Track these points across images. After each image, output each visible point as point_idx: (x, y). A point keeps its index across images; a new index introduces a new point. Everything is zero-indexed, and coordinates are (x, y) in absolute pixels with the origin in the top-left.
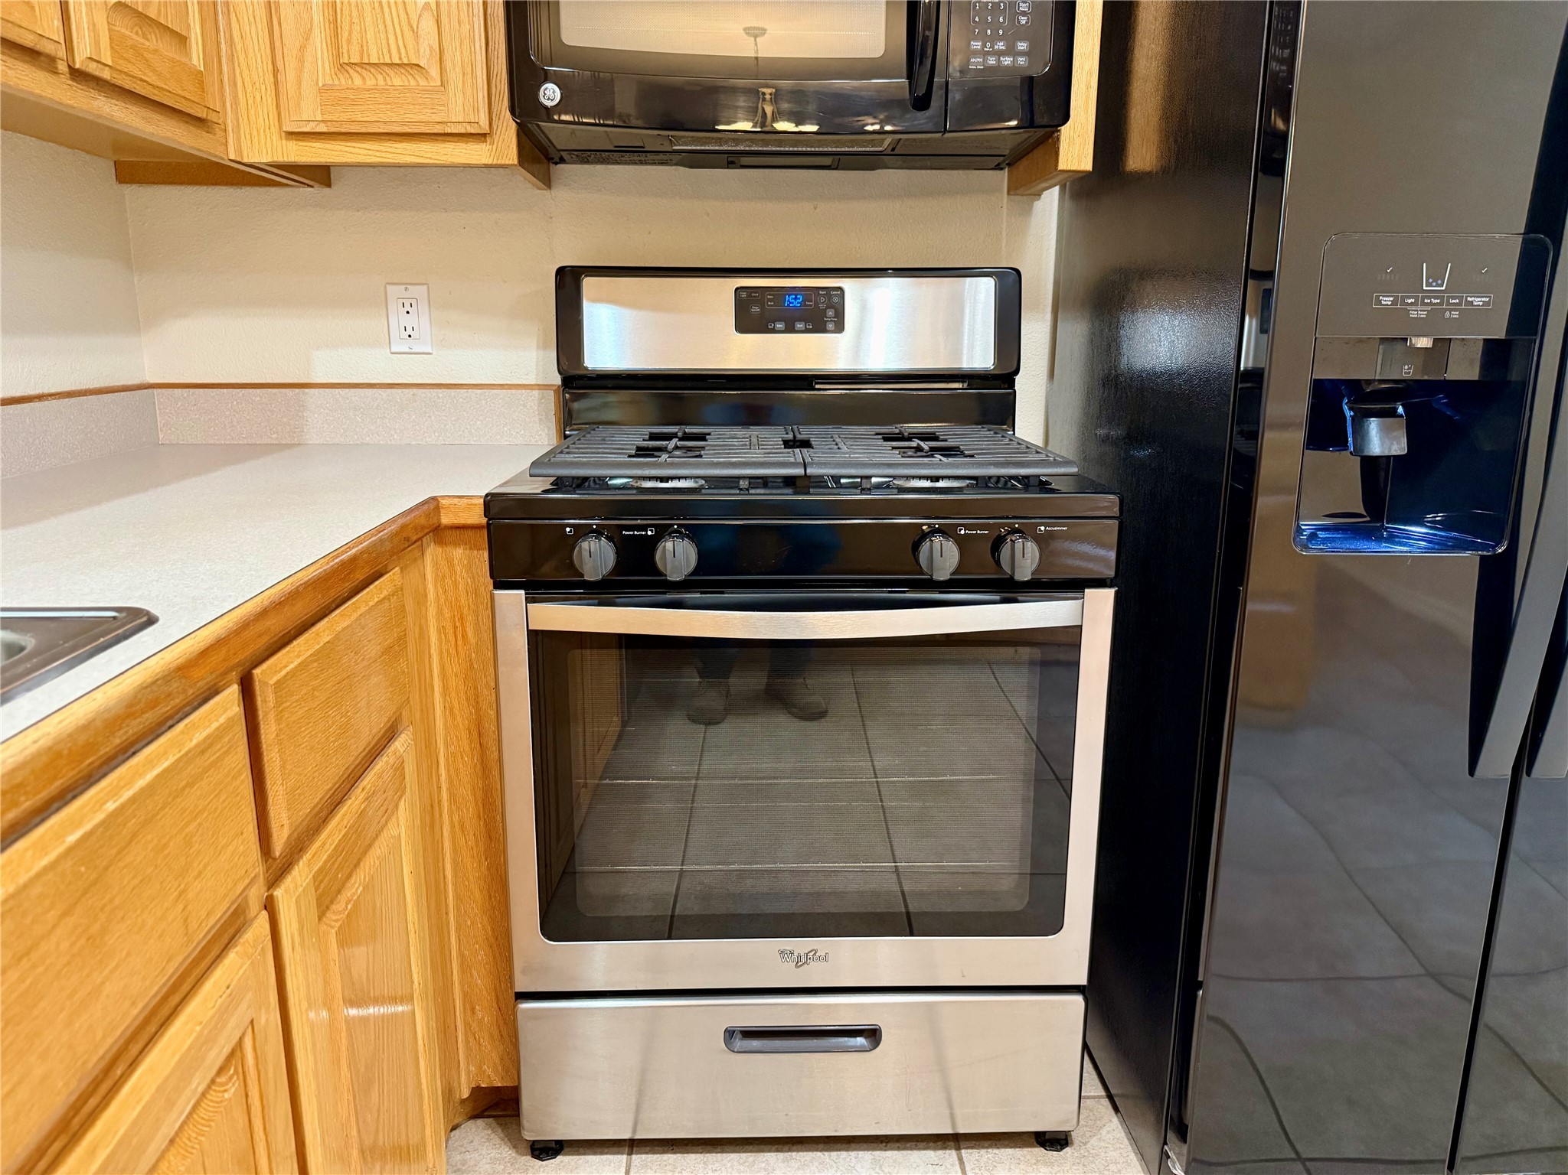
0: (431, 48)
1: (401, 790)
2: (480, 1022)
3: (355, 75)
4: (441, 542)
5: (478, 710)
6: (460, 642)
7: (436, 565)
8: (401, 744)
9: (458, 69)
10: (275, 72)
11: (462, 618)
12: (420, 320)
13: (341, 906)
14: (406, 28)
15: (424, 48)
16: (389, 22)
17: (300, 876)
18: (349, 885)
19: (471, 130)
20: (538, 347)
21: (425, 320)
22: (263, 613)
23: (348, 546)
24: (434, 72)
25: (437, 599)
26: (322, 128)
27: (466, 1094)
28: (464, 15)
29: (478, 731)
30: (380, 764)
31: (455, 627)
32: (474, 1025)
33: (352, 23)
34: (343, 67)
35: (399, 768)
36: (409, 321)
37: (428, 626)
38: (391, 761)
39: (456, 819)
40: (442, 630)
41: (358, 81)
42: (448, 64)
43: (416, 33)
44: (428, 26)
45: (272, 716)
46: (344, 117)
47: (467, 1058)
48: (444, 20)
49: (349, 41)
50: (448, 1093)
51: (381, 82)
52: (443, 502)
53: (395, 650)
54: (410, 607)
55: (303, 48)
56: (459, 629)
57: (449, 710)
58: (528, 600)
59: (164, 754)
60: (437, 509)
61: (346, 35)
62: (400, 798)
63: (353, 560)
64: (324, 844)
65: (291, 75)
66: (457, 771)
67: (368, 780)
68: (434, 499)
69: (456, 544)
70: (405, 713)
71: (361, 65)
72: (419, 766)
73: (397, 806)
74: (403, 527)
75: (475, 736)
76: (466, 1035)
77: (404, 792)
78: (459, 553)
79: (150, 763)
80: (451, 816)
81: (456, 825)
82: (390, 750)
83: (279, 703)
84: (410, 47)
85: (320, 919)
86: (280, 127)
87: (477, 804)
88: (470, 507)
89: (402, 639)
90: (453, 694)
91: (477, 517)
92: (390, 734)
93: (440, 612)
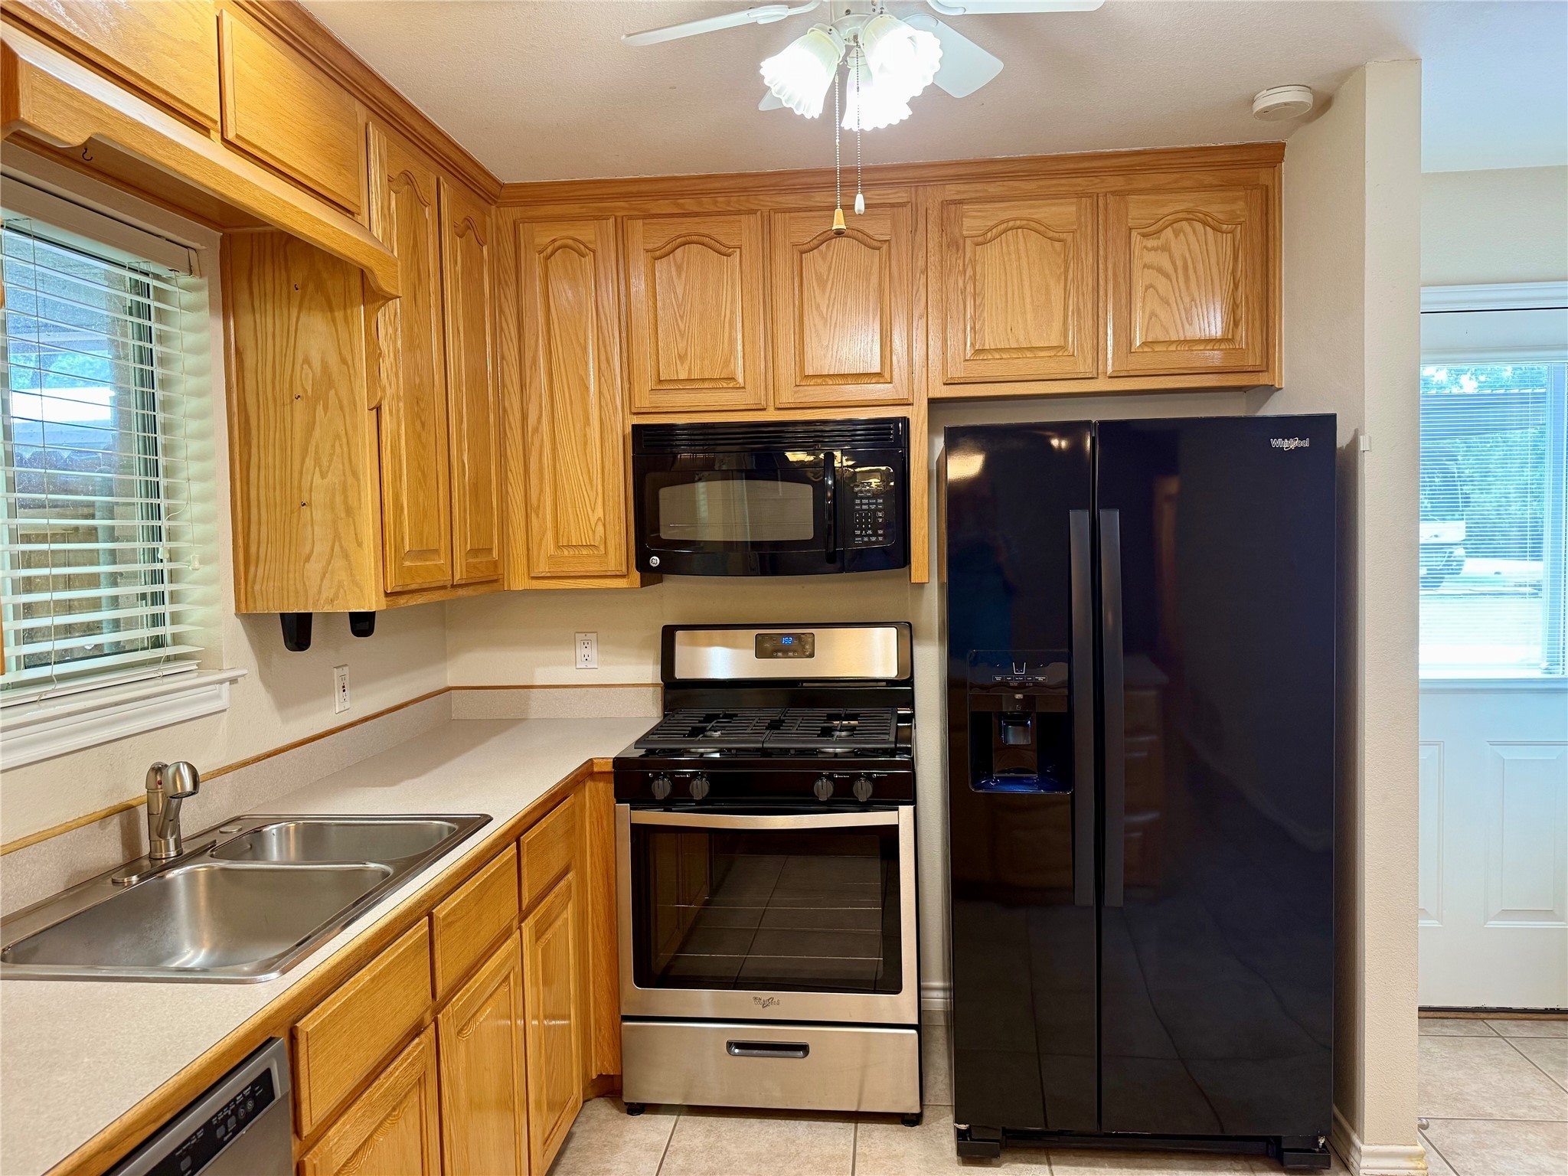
0: (601, 537)
1: (569, 898)
2: (604, 1036)
3: (565, 550)
4: (593, 780)
5: (607, 865)
6: (600, 829)
7: (590, 790)
8: (570, 876)
9: (613, 547)
10: (528, 550)
11: (601, 818)
12: (592, 652)
13: (543, 940)
14: (589, 529)
15: (597, 537)
16: (582, 527)
17: (530, 921)
18: (547, 933)
19: (618, 573)
20: (654, 664)
21: (595, 651)
22: (525, 816)
23: (554, 787)
24: (602, 548)
25: (590, 807)
26: (549, 575)
27: (594, 1077)
28: (616, 522)
29: (607, 874)
30: (562, 883)
31: (598, 822)
32: (600, 1038)
33: (564, 528)
34: (559, 547)
35: (569, 887)
36: (586, 652)
37: (585, 822)
38: (566, 883)
39: (595, 922)
40: (592, 823)
41: (566, 552)
42: (609, 544)
43: (594, 532)
44: (600, 529)
45: (525, 855)
46: (559, 570)
47: (596, 1055)
48: (607, 526)
49: (563, 536)
50: (586, 1074)
51: (577, 553)
52: (595, 761)
53: (570, 832)
54: (577, 810)
55: (541, 540)
56: (600, 823)
57: (593, 864)
58: (631, 809)
59: (496, 863)
60: (592, 764)
61: (561, 534)
62: (569, 900)
63: (556, 793)
64: (538, 911)
65: (535, 553)
66: (596, 896)
67: (556, 889)
68: (591, 760)
69: (600, 781)
70: (573, 863)
71: (568, 546)
72: (578, 887)
73: (567, 904)
74: (576, 776)
75: (606, 879)
76: (596, 1042)
77: (571, 899)
78: (601, 785)
79: (494, 865)
80: (592, 919)
81: (595, 924)
82: (566, 878)
83: (528, 850)
84: (591, 538)
85: (536, 942)
86: (529, 575)
87: (605, 915)
88: (607, 763)
89: (573, 827)
90: (596, 856)
91: (609, 768)
92: (565, 872)
93: (591, 814)
